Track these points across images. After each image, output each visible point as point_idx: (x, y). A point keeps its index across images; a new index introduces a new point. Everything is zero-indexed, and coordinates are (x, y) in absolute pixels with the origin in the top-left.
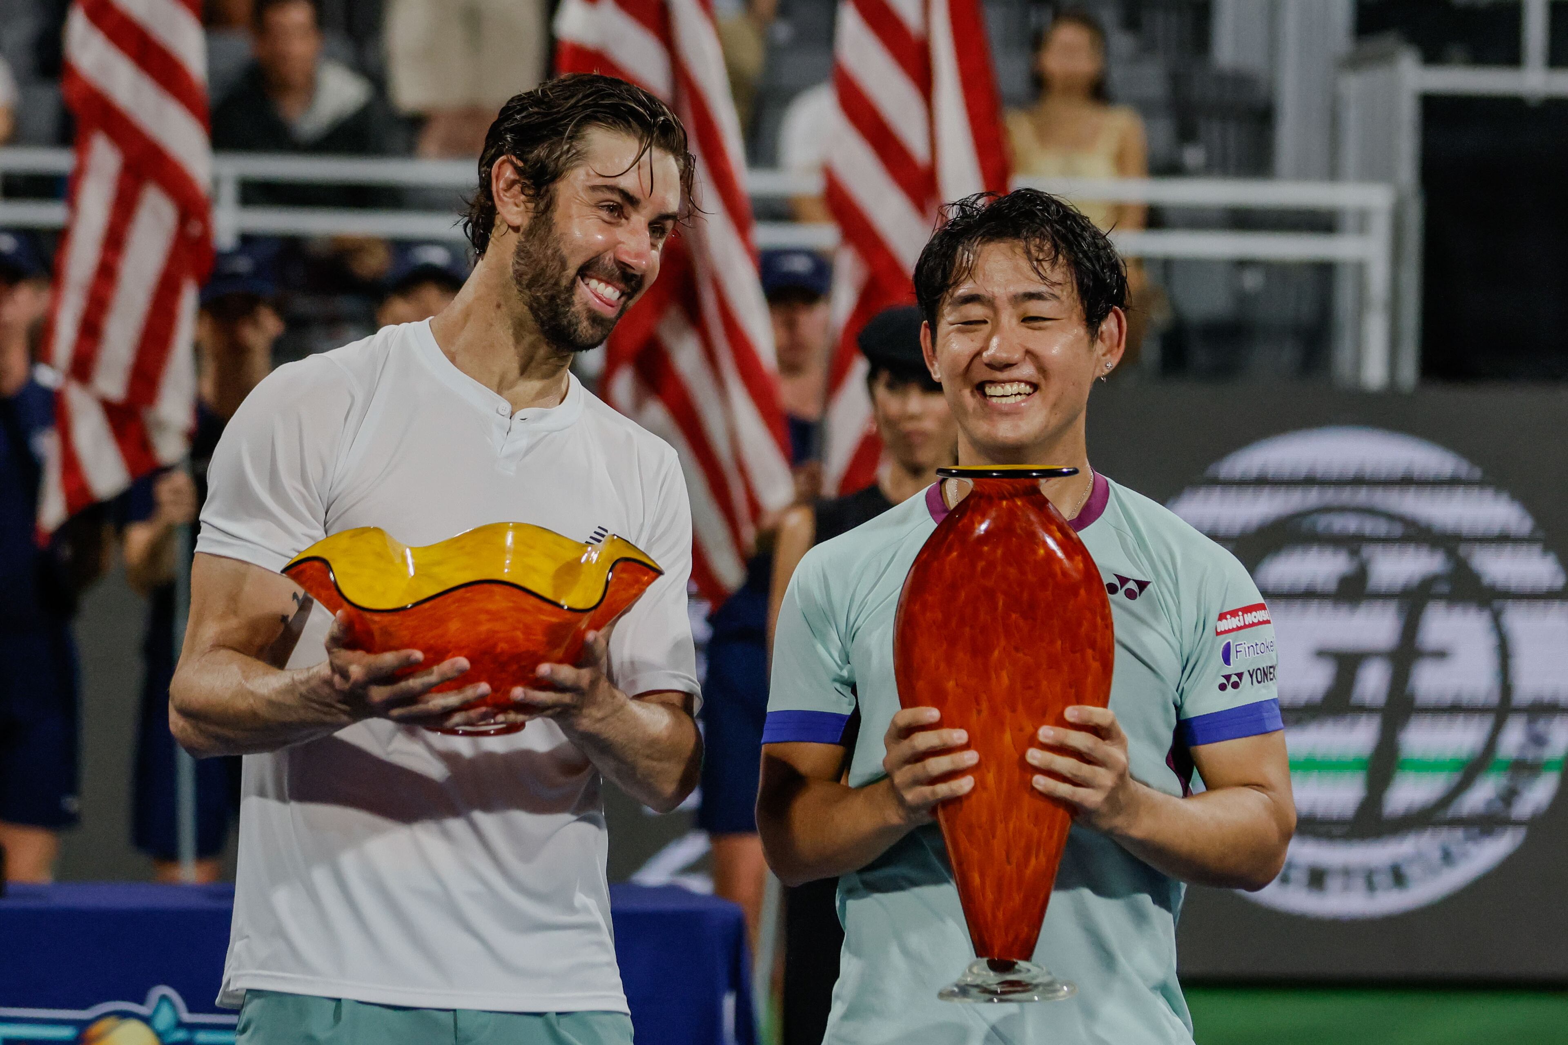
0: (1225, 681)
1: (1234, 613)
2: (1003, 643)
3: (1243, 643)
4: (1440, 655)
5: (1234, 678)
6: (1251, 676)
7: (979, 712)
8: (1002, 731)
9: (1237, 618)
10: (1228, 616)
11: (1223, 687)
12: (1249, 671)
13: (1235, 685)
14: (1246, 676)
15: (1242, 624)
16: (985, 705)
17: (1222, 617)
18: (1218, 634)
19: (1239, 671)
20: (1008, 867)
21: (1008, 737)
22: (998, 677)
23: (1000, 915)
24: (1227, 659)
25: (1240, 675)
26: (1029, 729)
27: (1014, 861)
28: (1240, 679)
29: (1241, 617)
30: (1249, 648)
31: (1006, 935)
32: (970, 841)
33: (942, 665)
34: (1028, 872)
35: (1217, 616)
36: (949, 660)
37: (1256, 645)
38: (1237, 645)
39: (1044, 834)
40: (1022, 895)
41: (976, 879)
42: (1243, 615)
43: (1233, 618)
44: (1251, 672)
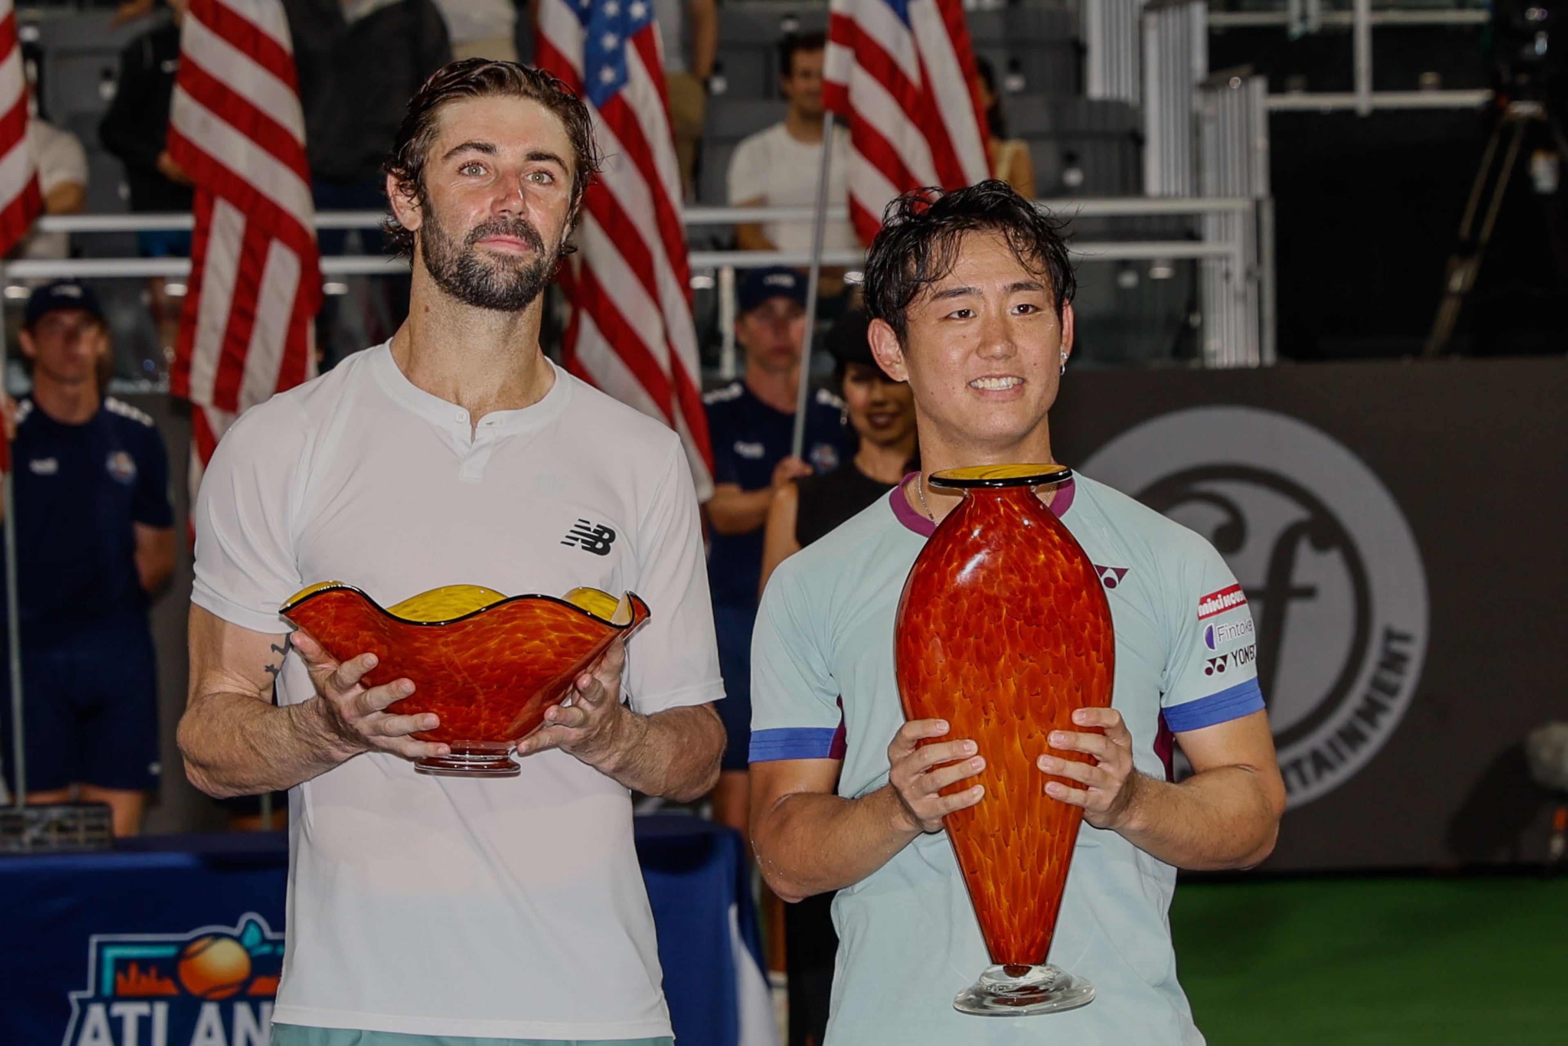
0: (1211, 665)
1: (1214, 597)
2: (1008, 651)
3: (1224, 625)
4: (1308, 593)
5: (1220, 662)
6: (1235, 657)
7: (987, 721)
8: (1012, 738)
9: (1217, 601)
10: (1209, 600)
11: (1209, 671)
12: (1232, 653)
13: (1221, 668)
14: (1230, 658)
15: (1222, 607)
16: (992, 715)
17: (1203, 601)
18: (1200, 618)
19: (1223, 654)
20: (1023, 874)
21: (1017, 745)
22: (1005, 685)
23: (1016, 921)
24: (1210, 642)
25: (1224, 658)
26: (1038, 735)
27: (1028, 866)
28: (1225, 661)
29: (1221, 600)
30: (1230, 630)
31: (1023, 941)
32: (983, 849)
33: (949, 676)
34: (1042, 877)
35: (1198, 601)
36: (955, 671)
37: (1237, 626)
38: (1219, 628)
39: (1057, 837)
40: (1036, 900)
41: (991, 888)
42: (1222, 597)
43: (1213, 602)
44: (1234, 653)
